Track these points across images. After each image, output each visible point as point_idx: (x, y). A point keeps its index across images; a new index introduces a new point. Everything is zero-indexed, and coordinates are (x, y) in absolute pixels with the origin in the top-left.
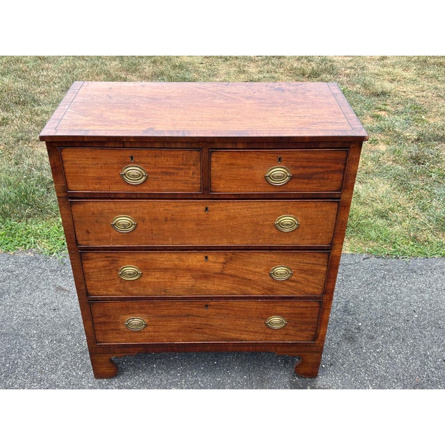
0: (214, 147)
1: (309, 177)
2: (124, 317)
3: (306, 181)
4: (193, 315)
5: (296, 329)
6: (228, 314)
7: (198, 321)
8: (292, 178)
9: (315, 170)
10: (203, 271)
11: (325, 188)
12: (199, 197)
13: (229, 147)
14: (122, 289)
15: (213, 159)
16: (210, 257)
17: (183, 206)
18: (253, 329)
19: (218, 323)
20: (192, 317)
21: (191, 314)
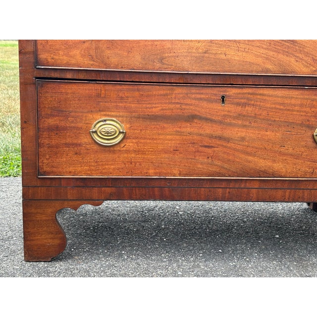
2: (90, 116)
6: (255, 116)
14: (92, 53)
18: (293, 149)
19: (239, 135)
20: (199, 122)
21: (198, 114)
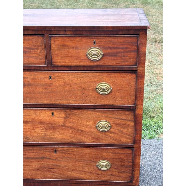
0: (52, 33)
1: (115, 55)
3: (113, 58)
4: (47, 158)
6: (70, 158)
7: (50, 163)
8: (104, 55)
9: (118, 50)
10: (51, 124)
11: (126, 63)
12: (45, 69)
13: (61, 33)
15: (52, 42)
16: (55, 113)
17: (35, 75)
18: (88, 170)
19: (64, 164)
20: (46, 159)
21: (45, 157)
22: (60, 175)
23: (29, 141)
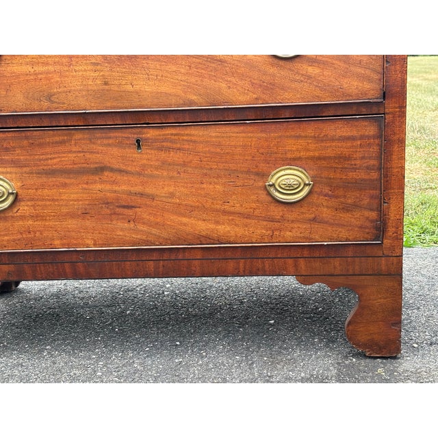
4: (112, 170)
5: (333, 202)
6: (184, 164)
7: (124, 186)
18: (241, 205)
19: (166, 189)
20: (110, 174)
21: (108, 165)
22: (154, 231)
23: (56, 109)
